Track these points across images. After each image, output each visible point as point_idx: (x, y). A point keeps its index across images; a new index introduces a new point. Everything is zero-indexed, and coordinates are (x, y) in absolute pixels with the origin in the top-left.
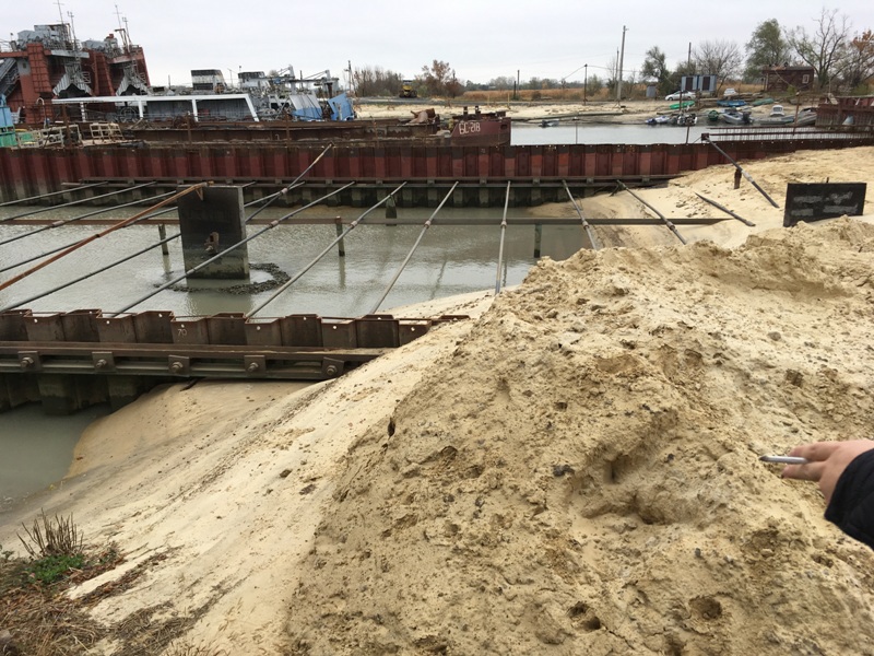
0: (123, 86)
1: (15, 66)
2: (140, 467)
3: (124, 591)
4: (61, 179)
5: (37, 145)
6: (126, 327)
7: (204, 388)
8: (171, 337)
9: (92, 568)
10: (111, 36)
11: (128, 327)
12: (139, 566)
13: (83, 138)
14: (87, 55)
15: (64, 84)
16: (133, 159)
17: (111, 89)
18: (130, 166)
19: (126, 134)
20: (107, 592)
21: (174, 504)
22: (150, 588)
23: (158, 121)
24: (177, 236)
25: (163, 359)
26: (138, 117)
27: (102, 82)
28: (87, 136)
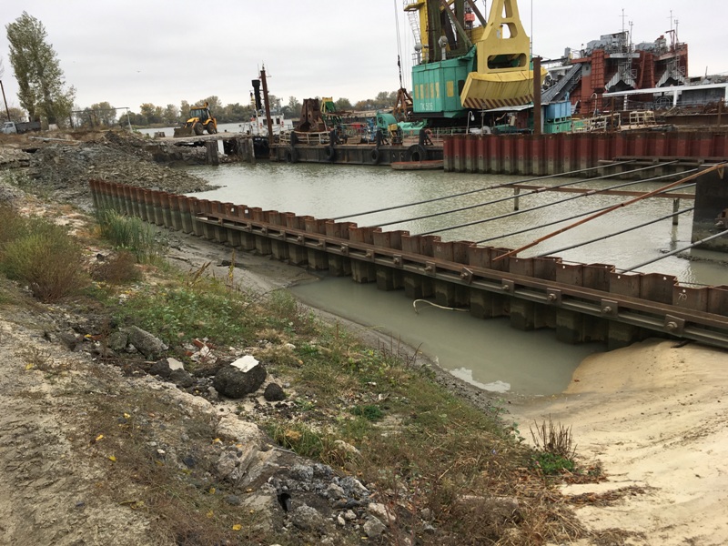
0: (664, 79)
1: (580, 69)
2: (626, 404)
3: (605, 506)
4: (599, 157)
5: (585, 131)
6: (633, 284)
7: (693, 350)
8: (671, 300)
9: (580, 475)
10: (662, 37)
11: (635, 283)
12: (620, 490)
13: (622, 124)
14: (638, 56)
15: (614, 80)
16: (662, 141)
17: (653, 82)
18: (657, 147)
19: (658, 120)
20: (590, 500)
21: (654, 448)
22: (628, 513)
23: (689, 107)
24: (690, 210)
25: (661, 317)
26: (672, 105)
27: (647, 76)
28: (626, 122)
